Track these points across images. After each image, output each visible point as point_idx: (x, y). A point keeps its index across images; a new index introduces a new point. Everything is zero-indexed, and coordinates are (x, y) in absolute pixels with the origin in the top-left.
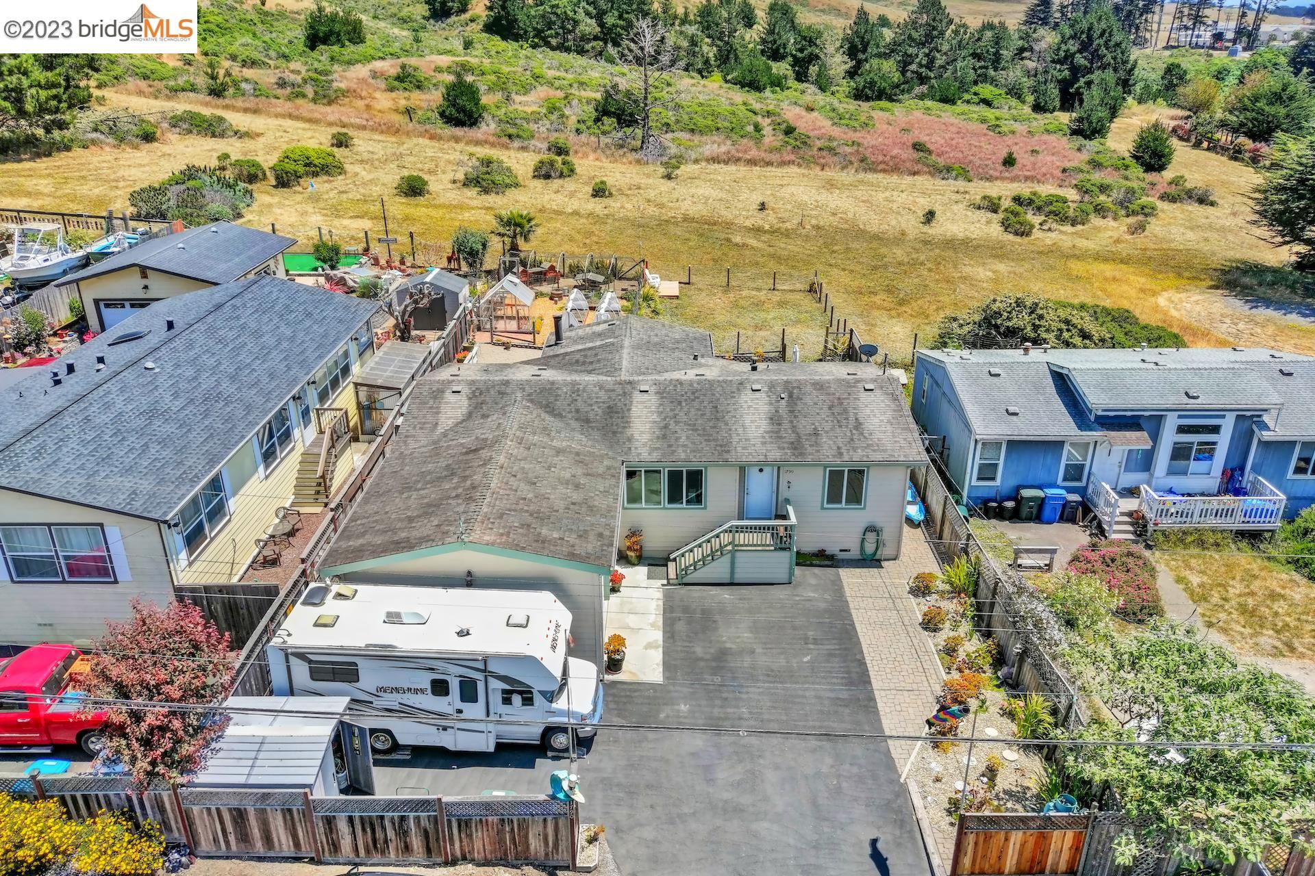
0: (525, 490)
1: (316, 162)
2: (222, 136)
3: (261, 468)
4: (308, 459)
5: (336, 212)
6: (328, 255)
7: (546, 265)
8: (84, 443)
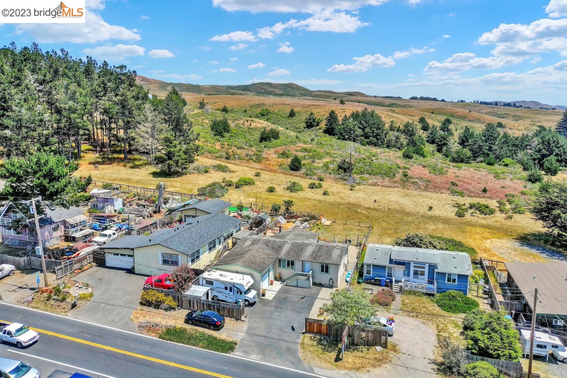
0: (253, 259)
1: (247, 181)
2: (226, 172)
3: (208, 251)
4: (218, 251)
5: (248, 196)
6: (240, 208)
7: (295, 214)
8: (178, 241)
